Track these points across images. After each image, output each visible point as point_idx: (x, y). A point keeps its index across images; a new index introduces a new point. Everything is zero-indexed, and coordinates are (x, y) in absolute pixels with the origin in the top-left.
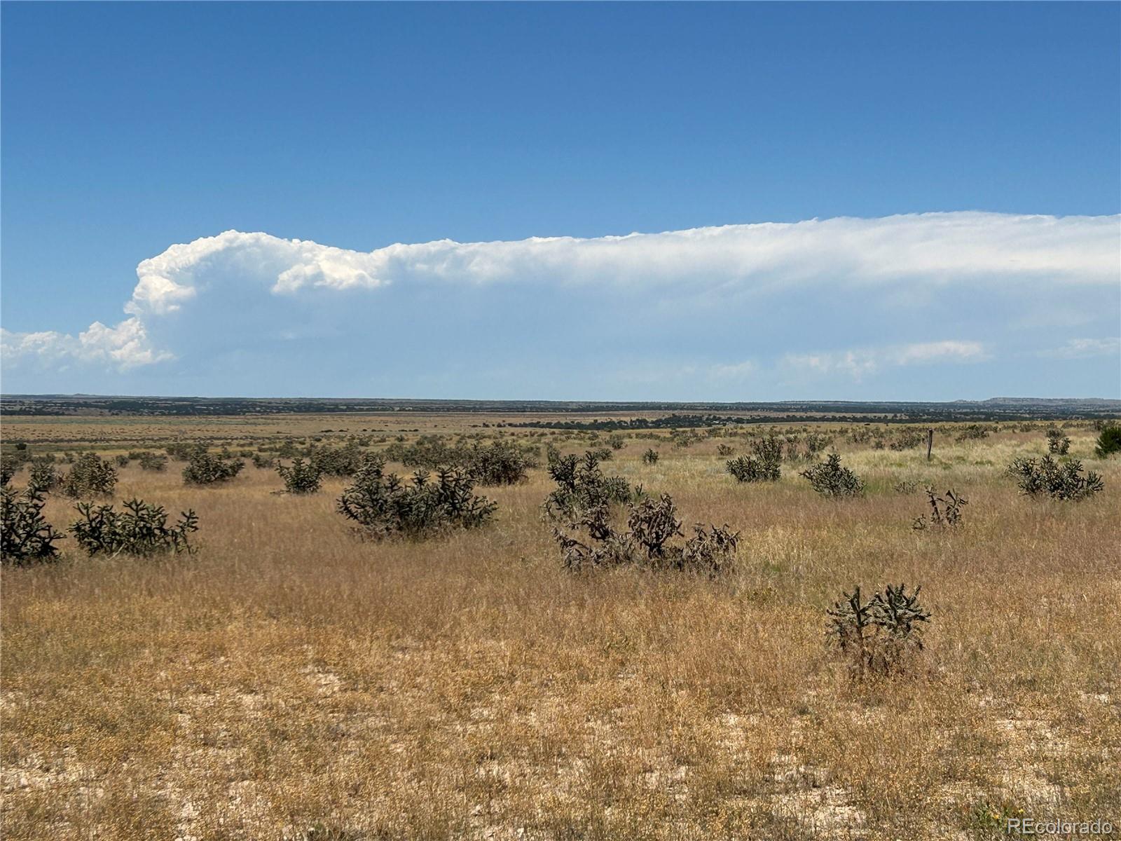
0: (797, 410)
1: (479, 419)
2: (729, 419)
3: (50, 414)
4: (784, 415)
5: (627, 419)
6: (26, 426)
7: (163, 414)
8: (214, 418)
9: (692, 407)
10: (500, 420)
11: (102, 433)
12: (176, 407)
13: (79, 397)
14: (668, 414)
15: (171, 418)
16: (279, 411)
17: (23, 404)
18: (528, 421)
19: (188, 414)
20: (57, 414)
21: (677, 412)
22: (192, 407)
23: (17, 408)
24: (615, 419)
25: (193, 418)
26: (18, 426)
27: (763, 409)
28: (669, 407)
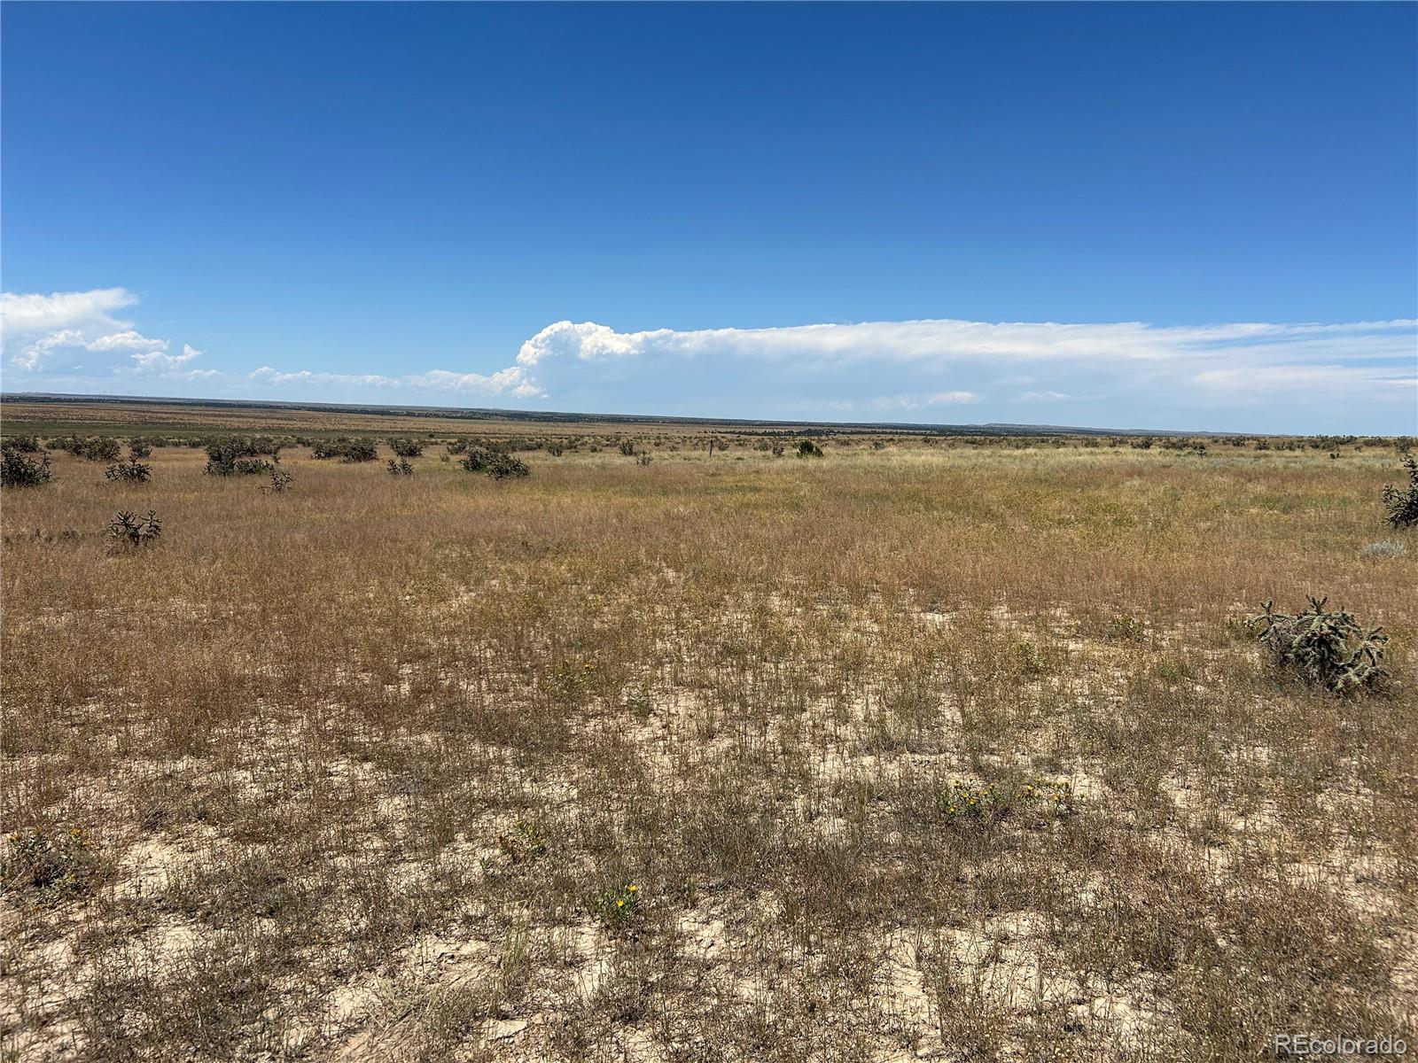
0: (879, 428)
1: (702, 429)
2: (839, 432)
3: (475, 419)
4: (870, 430)
5: (783, 431)
6: (460, 425)
7: (536, 421)
8: (561, 424)
9: (822, 425)
10: (713, 429)
11: (499, 430)
12: (543, 417)
13: (494, 410)
14: (806, 428)
15: (538, 423)
16: (598, 421)
17: (463, 412)
18: (729, 430)
19: (549, 421)
20: (479, 419)
21: (811, 428)
22: (552, 417)
23: (459, 415)
24: (776, 431)
25: (550, 423)
26: (456, 425)
27: (861, 427)
28: (803, 424)
